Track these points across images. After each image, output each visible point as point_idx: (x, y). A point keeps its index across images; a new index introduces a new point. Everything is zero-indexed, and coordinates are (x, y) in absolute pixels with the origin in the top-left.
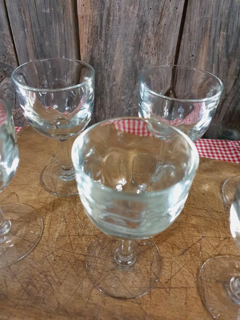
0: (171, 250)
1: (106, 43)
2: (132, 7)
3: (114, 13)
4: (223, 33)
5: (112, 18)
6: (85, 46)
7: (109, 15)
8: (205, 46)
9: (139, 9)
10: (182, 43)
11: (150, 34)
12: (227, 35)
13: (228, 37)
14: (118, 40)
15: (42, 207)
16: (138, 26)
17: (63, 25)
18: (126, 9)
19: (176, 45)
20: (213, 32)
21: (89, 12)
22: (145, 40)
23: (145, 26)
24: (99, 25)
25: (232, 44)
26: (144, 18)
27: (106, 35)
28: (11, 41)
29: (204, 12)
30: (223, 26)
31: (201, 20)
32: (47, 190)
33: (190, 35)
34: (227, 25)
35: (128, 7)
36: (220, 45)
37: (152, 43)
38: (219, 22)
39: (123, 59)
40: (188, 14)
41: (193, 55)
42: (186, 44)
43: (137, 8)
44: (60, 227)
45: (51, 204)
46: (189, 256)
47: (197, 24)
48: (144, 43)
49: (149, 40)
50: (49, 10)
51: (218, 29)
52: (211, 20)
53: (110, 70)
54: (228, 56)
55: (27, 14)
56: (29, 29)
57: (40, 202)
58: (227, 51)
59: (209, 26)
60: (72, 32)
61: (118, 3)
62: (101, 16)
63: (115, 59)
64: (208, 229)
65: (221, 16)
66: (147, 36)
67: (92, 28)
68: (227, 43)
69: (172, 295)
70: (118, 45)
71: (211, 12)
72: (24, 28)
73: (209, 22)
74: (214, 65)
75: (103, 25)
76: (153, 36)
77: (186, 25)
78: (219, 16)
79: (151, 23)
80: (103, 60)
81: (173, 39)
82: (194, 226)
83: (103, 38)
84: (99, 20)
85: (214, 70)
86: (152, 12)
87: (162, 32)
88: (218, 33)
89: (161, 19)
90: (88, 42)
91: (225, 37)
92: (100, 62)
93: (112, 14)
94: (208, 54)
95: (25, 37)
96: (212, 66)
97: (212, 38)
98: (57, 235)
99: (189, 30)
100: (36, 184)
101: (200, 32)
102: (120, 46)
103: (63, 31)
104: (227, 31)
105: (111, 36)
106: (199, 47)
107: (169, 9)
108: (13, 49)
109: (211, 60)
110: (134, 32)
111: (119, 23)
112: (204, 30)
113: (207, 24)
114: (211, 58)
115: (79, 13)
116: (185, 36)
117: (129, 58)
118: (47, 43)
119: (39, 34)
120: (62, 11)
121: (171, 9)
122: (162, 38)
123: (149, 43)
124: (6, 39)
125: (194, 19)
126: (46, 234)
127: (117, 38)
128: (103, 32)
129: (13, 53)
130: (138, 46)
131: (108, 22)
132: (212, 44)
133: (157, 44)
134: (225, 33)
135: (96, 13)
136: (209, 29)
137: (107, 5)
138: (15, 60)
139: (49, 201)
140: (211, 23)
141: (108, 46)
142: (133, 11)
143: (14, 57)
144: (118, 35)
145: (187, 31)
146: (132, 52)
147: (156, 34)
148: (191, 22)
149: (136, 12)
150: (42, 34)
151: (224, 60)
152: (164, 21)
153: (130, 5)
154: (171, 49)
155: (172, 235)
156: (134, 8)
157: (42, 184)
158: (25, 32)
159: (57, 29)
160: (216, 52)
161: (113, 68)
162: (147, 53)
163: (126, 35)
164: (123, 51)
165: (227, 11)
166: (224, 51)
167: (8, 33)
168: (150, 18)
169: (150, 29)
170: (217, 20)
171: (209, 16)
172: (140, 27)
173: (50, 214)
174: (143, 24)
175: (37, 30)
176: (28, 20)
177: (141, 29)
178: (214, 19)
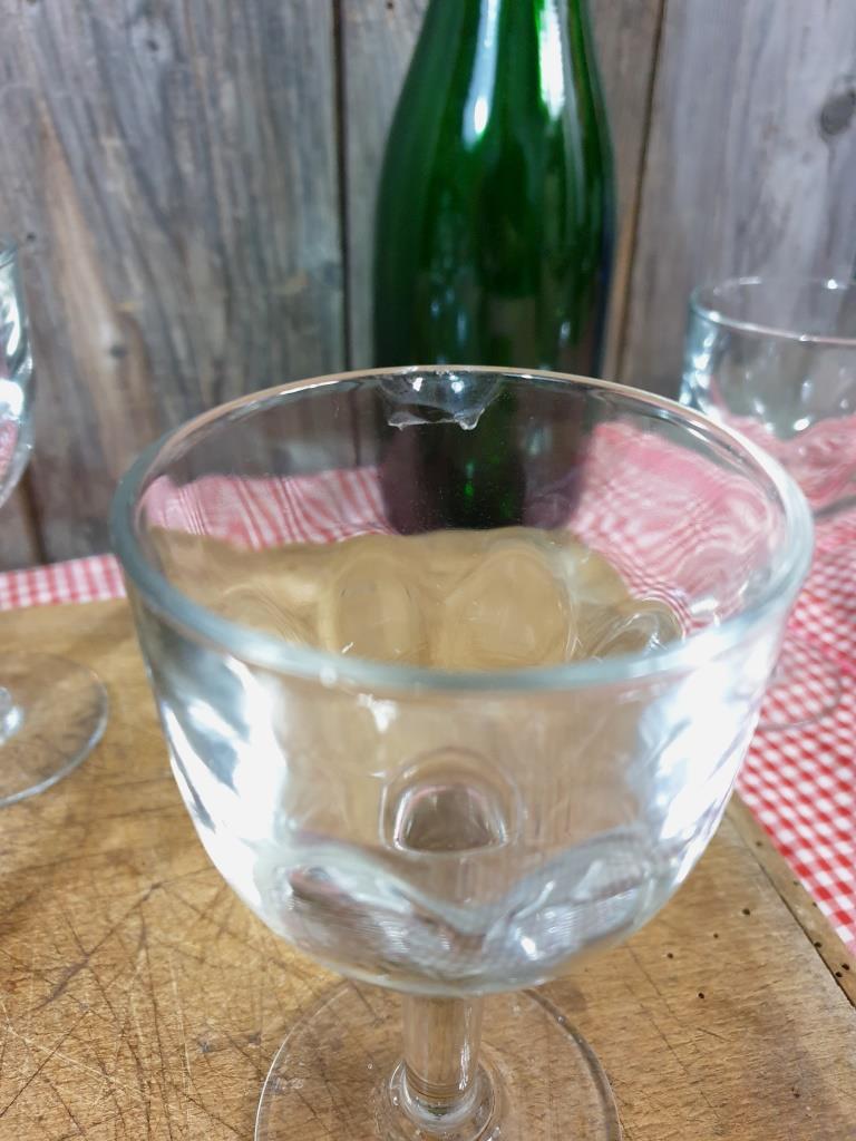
4: (112, 143)
8: (64, 197)
12: (129, 148)
13: (133, 153)
20: (72, 142)
25: (159, 178)
30: (101, 120)
34: (113, 113)
36: (117, 184)
38: (78, 104)
41: (31, 237)
46: (86, 992)
51: (86, 131)
52: (46, 96)
54: (163, 221)
58: (152, 203)
59: (47, 119)
65: (77, 79)
68: (142, 177)
71: (31, 69)
73: (42, 105)
74: (126, 261)
78: (69, 83)
82: (117, 858)
85: (132, 278)
88: (90, 143)
94: (89, 222)
96: (121, 264)
97: (78, 163)
101: (23, 147)
104: (123, 135)
106: (40, 202)
109: (108, 244)
112: (37, 138)
113: (34, 113)
132: (85, 184)
134: (117, 142)
140: (51, 109)
151: (156, 237)
155: (14, 928)
160: (117, 214)
165: (92, 62)
166: (143, 205)
170: (69, 99)
171: (31, 83)
178: (58, 95)
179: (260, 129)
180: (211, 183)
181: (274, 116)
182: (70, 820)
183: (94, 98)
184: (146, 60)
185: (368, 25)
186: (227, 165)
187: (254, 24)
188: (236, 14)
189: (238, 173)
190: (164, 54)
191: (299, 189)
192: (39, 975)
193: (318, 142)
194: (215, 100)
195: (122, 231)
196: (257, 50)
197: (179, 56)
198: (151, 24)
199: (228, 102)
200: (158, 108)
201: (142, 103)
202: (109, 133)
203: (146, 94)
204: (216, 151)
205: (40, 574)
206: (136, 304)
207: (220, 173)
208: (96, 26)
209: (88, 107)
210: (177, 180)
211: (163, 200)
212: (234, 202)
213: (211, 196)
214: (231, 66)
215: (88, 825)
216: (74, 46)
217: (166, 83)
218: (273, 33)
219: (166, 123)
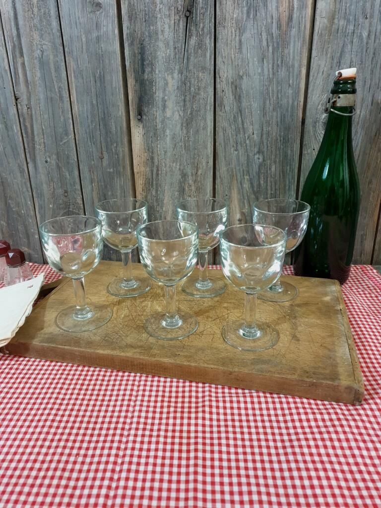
0: (206, 319)
1: (157, 191)
2: (174, 164)
3: (161, 169)
4: (246, 177)
5: (160, 172)
6: (140, 193)
7: (158, 170)
8: (235, 188)
9: (180, 165)
10: (216, 187)
11: (190, 182)
12: (250, 178)
13: (251, 179)
14: (166, 187)
15: (110, 304)
16: (180, 177)
17: (122, 179)
18: (170, 165)
19: (212, 188)
20: (239, 177)
21: (143, 169)
22: (187, 186)
23: (186, 176)
24: (150, 177)
25: (255, 184)
26: (184, 170)
27: (156, 184)
28: (80, 193)
29: (228, 164)
30: (245, 173)
31: (228, 170)
32: (112, 294)
33: (222, 180)
34: (248, 172)
35: (171, 164)
36: (246, 185)
37: (193, 188)
38: (241, 170)
39: (171, 202)
40: (217, 166)
41: (226, 195)
42: (219, 187)
43: (179, 164)
44: (125, 312)
45: (117, 302)
46: (218, 321)
47: (225, 173)
48: (187, 188)
49: (190, 186)
50: (112, 169)
51: (242, 175)
52: (235, 168)
53: (161, 211)
54: (254, 193)
55: (95, 173)
56: (96, 184)
57: (108, 302)
58: (253, 190)
59: (235, 173)
60: (130, 184)
61: (164, 162)
62: (152, 171)
63: (165, 202)
64: (234, 308)
65: (242, 165)
66: (189, 184)
67: (145, 180)
68: (251, 183)
69: (203, 337)
70: (166, 191)
71: (234, 163)
72: (92, 183)
73: (234, 170)
74: (245, 201)
75: (154, 177)
76: (193, 183)
77: (217, 174)
78: (240, 166)
79: (190, 174)
80: (155, 204)
81: (208, 184)
82: (225, 308)
83: (154, 187)
84: (150, 174)
85: (246, 205)
86: (190, 166)
87: (199, 179)
88: (242, 177)
89: (197, 170)
90: (143, 190)
91: (249, 179)
92: (153, 205)
93: (160, 169)
94: (239, 193)
95: (92, 190)
96: (244, 202)
97: (239, 181)
98: (123, 316)
99: (220, 177)
100: (104, 292)
101: (229, 178)
102: (168, 192)
103: (122, 183)
104: (249, 176)
105: (160, 185)
106: (230, 188)
107: (202, 164)
108: (81, 200)
109: (242, 197)
110: (178, 181)
111: (166, 175)
112: (232, 176)
113: (232, 172)
114: (242, 195)
115: (135, 170)
116: (218, 181)
117: (176, 201)
118: (110, 193)
119: (103, 187)
120: (122, 170)
121: (204, 164)
122: (200, 184)
123: (191, 188)
124: (77, 192)
125: (222, 169)
126: (114, 315)
127: (165, 186)
128: (154, 182)
129: (82, 202)
130: (182, 191)
131: (157, 174)
132: (240, 185)
133: (197, 189)
134: (248, 177)
135: (148, 169)
136: (235, 175)
137: (156, 164)
138: (82, 207)
139: (115, 300)
140: (236, 172)
141: (159, 193)
142: (176, 167)
143: (82, 205)
144: (166, 184)
145: (219, 178)
146: (178, 196)
147: (195, 181)
148: (221, 171)
149: (178, 167)
150: (106, 187)
151: (253, 196)
152: (200, 172)
153: (173, 163)
154: (209, 191)
155: (208, 312)
156: (176, 165)
157: (108, 292)
158: (92, 186)
159: (118, 183)
160: (245, 191)
161: (164, 209)
162: (190, 196)
163: (172, 184)
164: (170, 195)
165: (246, 162)
166: (251, 190)
167: (79, 188)
168: (189, 170)
169: (190, 177)
170: (240, 169)
171: (233, 166)
172: (182, 178)
173: (117, 306)
174: (184, 175)
175: (102, 184)
176: (95, 177)
177: (183, 179)
178: (238, 168)
179: (280, 174)
180: (267, 185)
181: (283, 172)
182: (218, 301)
183: (245, 169)
184: (257, 161)
185: (308, 154)
186: (271, 182)
187: (281, 154)
188: (278, 152)
189: (273, 184)
190: (261, 160)
191: (287, 188)
192: (211, 318)
193: (293, 178)
194: (270, 169)
195: (245, 195)
196: (281, 159)
197: (264, 160)
198: (259, 154)
199: (273, 169)
200: (258, 170)
201: (254, 170)
202: (247, 175)
203: (255, 168)
204: (269, 179)
205: (214, 266)
206: (245, 210)
207: (269, 184)
208: (248, 155)
209: (243, 170)
210: (259, 185)
211: (255, 189)
212: (271, 190)
213: (267, 189)
214: (275, 162)
215: (221, 303)
216: (243, 159)
217: (260, 166)
218: (286, 156)
219: (259, 174)
